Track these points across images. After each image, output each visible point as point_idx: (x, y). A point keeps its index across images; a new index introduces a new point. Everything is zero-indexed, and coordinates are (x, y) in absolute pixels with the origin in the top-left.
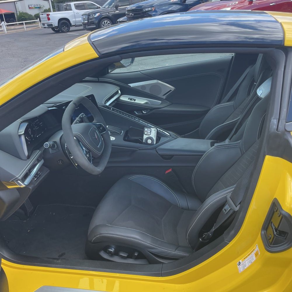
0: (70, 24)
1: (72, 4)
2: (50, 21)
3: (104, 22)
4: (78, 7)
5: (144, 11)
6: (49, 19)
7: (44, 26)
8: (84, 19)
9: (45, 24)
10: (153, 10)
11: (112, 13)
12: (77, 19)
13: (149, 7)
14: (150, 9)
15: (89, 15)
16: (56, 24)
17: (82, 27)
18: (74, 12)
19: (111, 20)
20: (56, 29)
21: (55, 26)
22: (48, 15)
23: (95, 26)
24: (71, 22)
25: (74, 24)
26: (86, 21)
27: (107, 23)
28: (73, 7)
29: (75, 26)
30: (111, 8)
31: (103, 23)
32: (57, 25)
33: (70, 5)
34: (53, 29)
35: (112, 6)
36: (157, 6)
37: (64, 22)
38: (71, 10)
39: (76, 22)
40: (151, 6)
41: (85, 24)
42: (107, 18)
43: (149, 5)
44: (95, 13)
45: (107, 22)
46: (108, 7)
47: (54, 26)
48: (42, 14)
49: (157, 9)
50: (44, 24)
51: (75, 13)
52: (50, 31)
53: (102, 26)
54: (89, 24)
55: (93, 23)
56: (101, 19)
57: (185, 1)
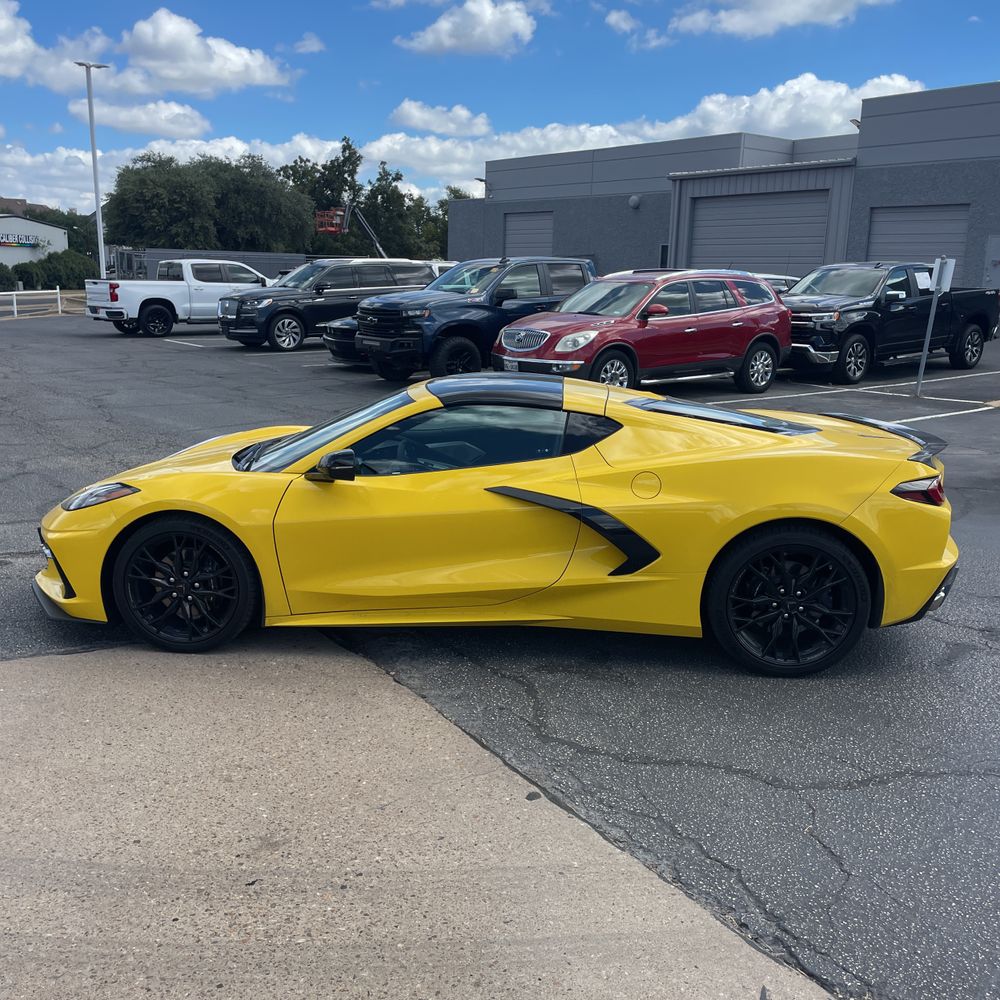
0: (175, 315)
1: (187, 264)
2: (116, 304)
3: (283, 323)
4: (201, 274)
5: (404, 315)
6: (114, 298)
7: (95, 315)
8: (225, 310)
9: (101, 310)
10: (426, 315)
11: (305, 301)
12: (197, 305)
13: (417, 309)
14: (418, 313)
15: (242, 301)
16: (132, 311)
17: (216, 327)
18: (189, 286)
19: (299, 319)
20: (126, 326)
21: (130, 316)
22: (113, 287)
23: (256, 331)
24: (179, 311)
25: (186, 317)
26: (231, 315)
27: (291, 326)
28: (188, 272)
29: (188, 321)
30: (304, 289)
31: (280, 324)
32: (137, 316)
33: (180, 266)
34: (118, 324)
35: (307, 283)
36: (438, 308)
37: (157, 309)
38: (182, 279)
39: (191, 311)
40: (422, 307)
41: (225, 323)
42: (291, 312)
43: (417, 305)
44: (260, 299)
45: (290, 323)
46: (295, 287)
47: (123, 318)
48: (95, 283)
49: (434, 315)
50: (94, 310)
51: (192, 289)
52: (111, 328)
53: (277, 332)
54: (239, 323)
55: (251, 323)
56: (274, 314)
57: (499, 304)
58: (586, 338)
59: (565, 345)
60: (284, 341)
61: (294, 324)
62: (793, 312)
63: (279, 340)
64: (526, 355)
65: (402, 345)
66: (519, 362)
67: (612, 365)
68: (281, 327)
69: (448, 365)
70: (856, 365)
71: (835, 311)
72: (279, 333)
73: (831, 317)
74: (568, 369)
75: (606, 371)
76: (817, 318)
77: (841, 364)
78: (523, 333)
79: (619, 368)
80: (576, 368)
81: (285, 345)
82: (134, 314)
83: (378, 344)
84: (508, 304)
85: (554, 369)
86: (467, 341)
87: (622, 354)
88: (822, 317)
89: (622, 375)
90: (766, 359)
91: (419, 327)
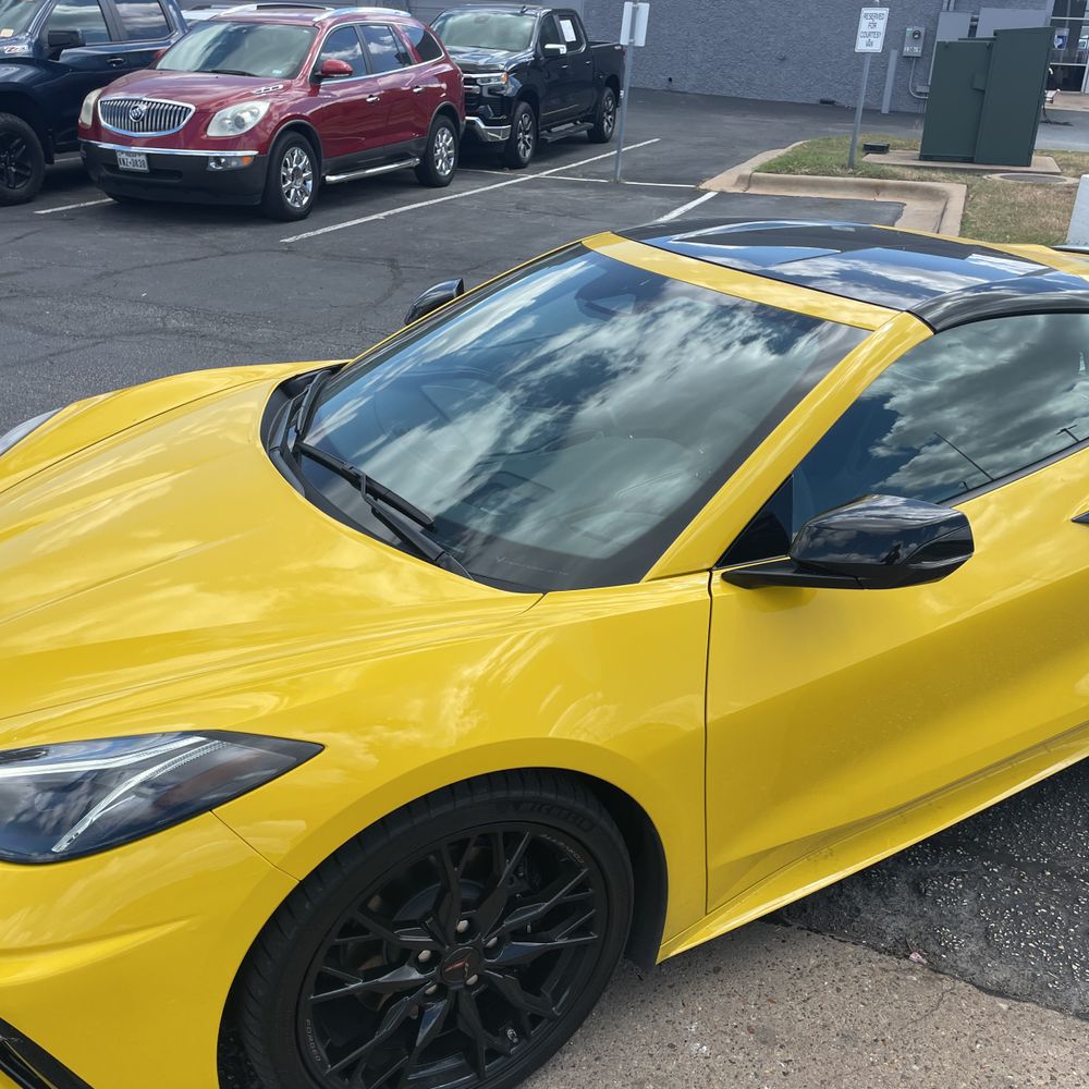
57: (57, 55)
58: (252, 114)
59: (222, 126)
62: (465, 72)
64: (158, 143)
66: (148, 155)
67: (292, 156)
70: (524, 142)
71: (502, 71)
73: (499, 78)
74: (234, 164)
75: (286, 165)
76: (483, 80)
77: (512, 142)
78: (144, 107)
79: (301, 159)
80: (245, 163)
84: (68, 55)
85: (213, 164)
87: (301, 137)
88: (489, 80)
89: (305, 170)
90: (447, 140)
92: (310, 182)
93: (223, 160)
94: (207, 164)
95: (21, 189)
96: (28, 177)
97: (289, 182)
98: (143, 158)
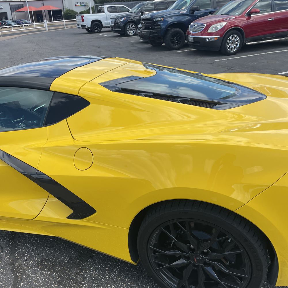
0: (102, 25)
1: (105, 7)
2: (84, 23)
3: (130, 26)
5: (154, 20)
6: (83, 20)
7: (79, 27)
9: (80, 25)
10: (162, 20)
11: (137, 17)
13: (160, 17)
14: (159, 19)
15: (116, 19)
16: (89, 25)
17: (109, 29)
18: (106, 15)
19: (135, 24)
20: (89, 30)
22: (82, 17)
23: (120, 29)
24: (103, 24)
25: (106, 26)
26: (113, 24)
27: (133, 27)
28: (106, 10)
29: (107, 27)
30: (137, 13)
31: (128, 26)
32: (90, 26)
33: (103, 8)
34: (87, 29)
37: (96, 23)
38: (104, 13)
39: (107, 23)
41: (112, 27)
42: (133, 22)
43: (159, 16)
44: (121, 18)
45: (132, 26)
46: (135, 12)
47: (87, 27)
48: (78, 16)
50: (78, 25)
52: (85, 31)
53: (127, 29)
54: (115, 27)
55: (119, 27)
56: (127, 23)
57: (193, 13)
58: (221, 26)
59: (212, 29)
60: (130, 32)
61: (133, 26)
63: (128, 32)
64: (196, 34)
65: (154, 33)
66: (194, 38)
67: (233, 37)
68: (129, 28)
69: (172, 40)
72: (128, 30)
74: (213, 40)
75: (230, 40)
78: (196, 25)
79: (236, 38)
80: (216, 39)
81: (130, 34)
82: (89, 26)
83: (146, 33)
84: (196, 13)
86: (180, 30)
87: (237, 32)
89: (237, 41)
91: (159, 25)
92: (238, 45)
93: (209, 39)
94: (206, 40)
95: (177, 46)
96: (180, 43)
97: (230, 44)
98: (193, 38)
